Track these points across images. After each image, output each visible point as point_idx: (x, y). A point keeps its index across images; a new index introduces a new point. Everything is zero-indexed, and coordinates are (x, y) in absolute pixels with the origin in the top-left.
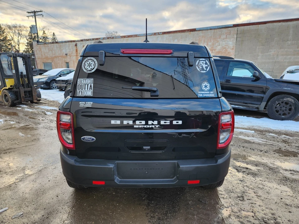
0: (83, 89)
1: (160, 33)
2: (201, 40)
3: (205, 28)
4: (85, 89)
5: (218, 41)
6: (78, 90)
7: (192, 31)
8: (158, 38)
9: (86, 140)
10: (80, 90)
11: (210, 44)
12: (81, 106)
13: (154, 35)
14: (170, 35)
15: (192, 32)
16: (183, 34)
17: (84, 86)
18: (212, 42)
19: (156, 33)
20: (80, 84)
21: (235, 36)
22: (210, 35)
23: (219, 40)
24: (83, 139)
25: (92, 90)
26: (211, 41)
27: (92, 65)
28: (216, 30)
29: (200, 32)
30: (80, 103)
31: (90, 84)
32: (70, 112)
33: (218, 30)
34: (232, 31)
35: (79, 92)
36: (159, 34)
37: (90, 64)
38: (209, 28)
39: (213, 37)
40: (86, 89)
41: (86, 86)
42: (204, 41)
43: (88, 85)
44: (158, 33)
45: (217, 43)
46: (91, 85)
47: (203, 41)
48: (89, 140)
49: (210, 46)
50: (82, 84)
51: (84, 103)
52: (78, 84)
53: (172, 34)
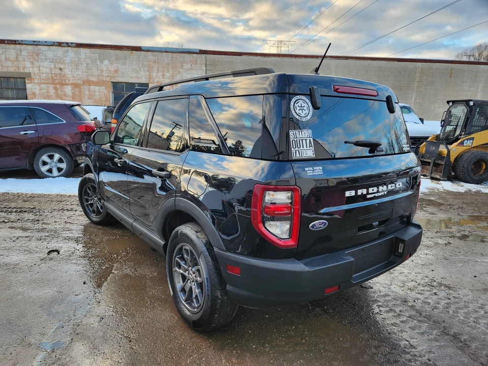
0: (300, 147)
1: (72, 43)
2: (153, 67)
3: (157, 48)
4: (303, 147)
5: (180, 72)
6: (293, 149)
7: (135, 50)
8: (67, 52)
9: (317, 228)
10: (297, 149)
11: (167, 75)
12: (310, 174)
13: (58, 46)
14: (93, 50)
15: (134, 52)
16: (118, 52)
17: (301, 141)
18: (171, 72)
19: (63, 43)
20: (295, 139)
21: (204, 69)
22: (166, 61)
23: (181, 70)
24: (313, 226)
25: (313, 148)
26: (168, 71)
27: (305, 108)
28: (174, 55)
29: (150, 53)
30: (306, 169)
31: (308, 139)
32: (296, 185)
33: (177, 54)
34: (198, 60)
35: (296, 152)
36: (68, 45)
37: (301, 107)
38: (163, 50)
39: (171, 64)
40: (305, 148)
41: (304, 141)
42: (158, 70)
43: (306, 140)
44: (67, 43)
45: (178, 75)
46: (310, 140)
47: (155, 69)
48: (321, 227)
49: (169, 79)
50: (298, 139)
51: (311, 169)
52: (291, 140)
53: (97, 50)
